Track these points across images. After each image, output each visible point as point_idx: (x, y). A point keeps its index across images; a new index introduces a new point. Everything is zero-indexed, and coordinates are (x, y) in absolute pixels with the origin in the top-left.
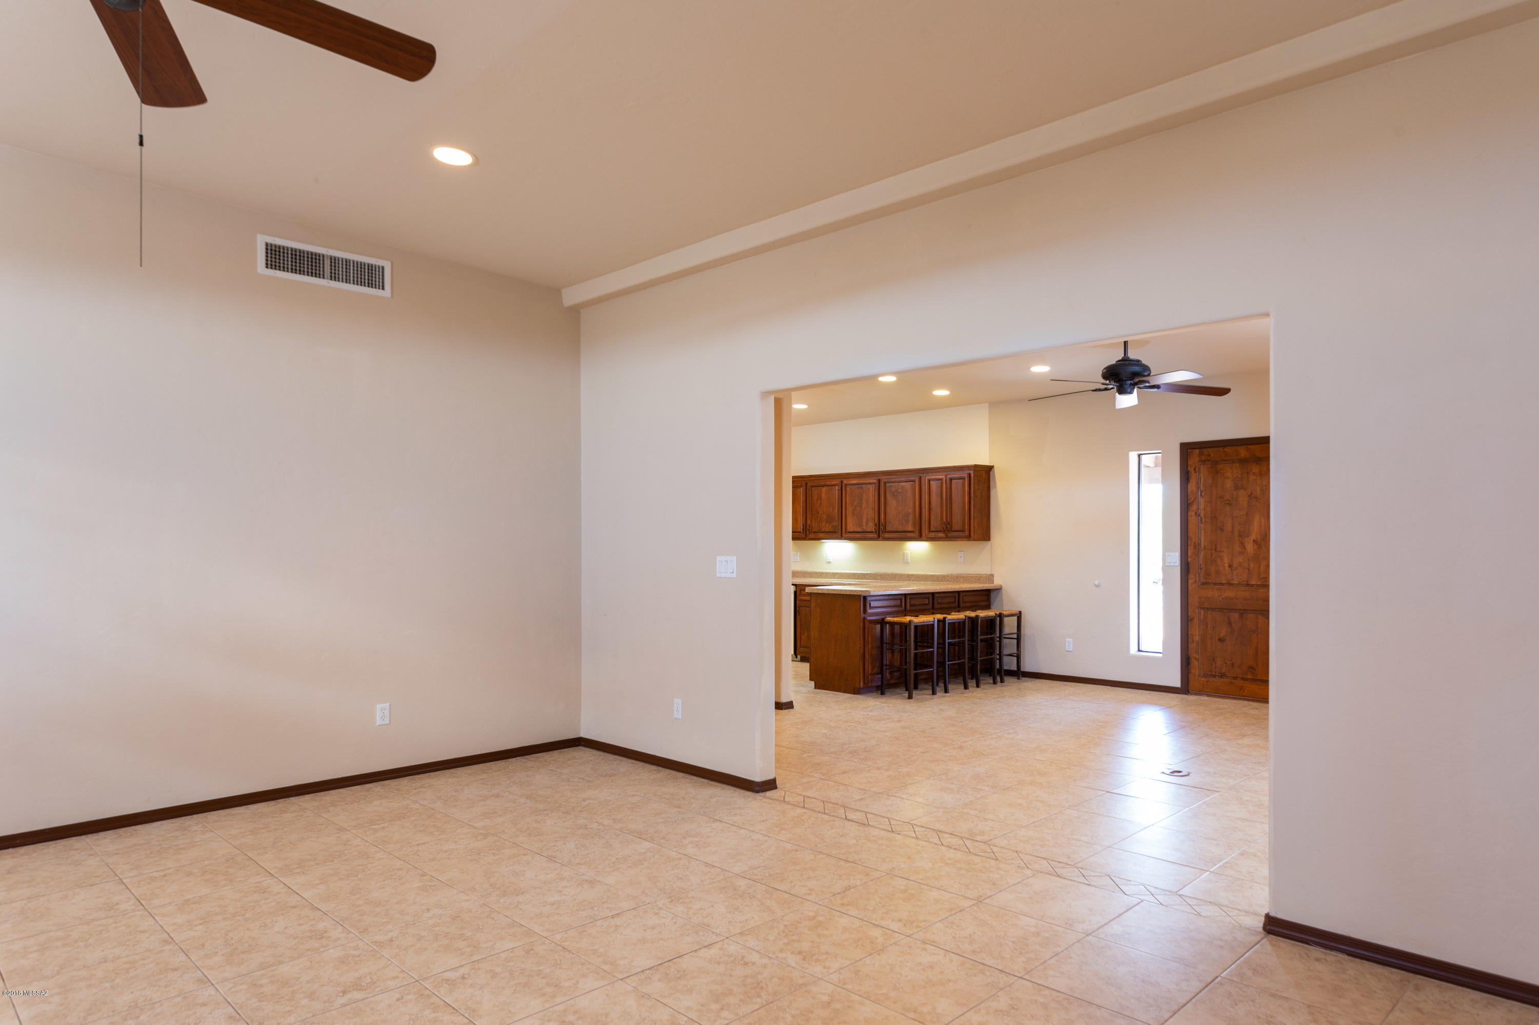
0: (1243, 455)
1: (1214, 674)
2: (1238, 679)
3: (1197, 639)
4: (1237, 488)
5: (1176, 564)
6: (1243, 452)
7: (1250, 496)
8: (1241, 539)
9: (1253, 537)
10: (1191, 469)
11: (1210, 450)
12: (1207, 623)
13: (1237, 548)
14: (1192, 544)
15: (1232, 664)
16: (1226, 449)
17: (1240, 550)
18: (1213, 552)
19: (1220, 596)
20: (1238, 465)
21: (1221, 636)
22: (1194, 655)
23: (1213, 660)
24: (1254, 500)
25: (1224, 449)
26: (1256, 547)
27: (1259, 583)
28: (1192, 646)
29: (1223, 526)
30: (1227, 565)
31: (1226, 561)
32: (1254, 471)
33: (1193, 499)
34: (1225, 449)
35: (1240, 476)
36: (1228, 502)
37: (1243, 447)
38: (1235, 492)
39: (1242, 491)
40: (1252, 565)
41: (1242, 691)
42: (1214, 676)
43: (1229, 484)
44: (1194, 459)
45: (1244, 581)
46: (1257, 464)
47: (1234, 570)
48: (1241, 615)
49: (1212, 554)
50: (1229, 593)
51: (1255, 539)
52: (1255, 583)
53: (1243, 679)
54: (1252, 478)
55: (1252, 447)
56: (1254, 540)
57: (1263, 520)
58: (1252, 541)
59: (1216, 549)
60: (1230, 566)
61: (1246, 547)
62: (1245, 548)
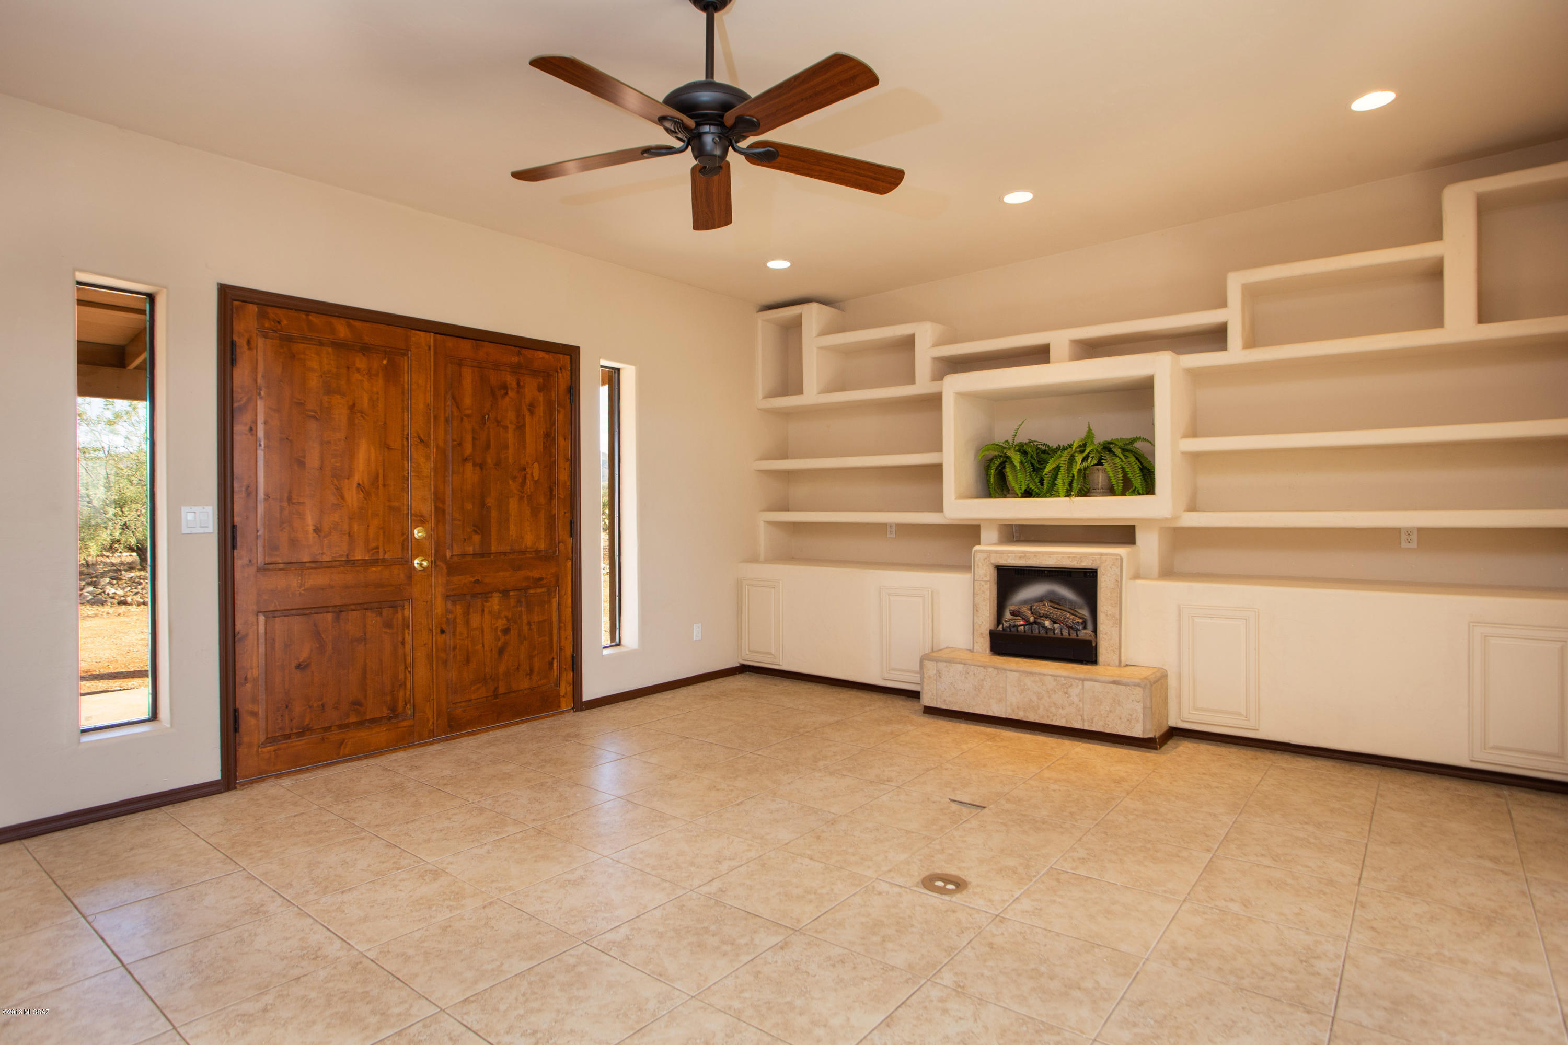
0: (342, 335)
1: (287, 732)
2: (333, 728)
3: (255, 675)
4: (329, 391)
5: (207, 530)
6: (342, 330)
7: (352, 407)
8: (335, 481)
9: (357, 478)
10: (241, 342)
11: (280, 312)
12: (274, 640)
13: (332, 499)
14: (243, 489)
15: (323, 706)
16: (312, 318)
17: (335, 502)
18: (285, 504)
19: (301, 587)
20: (330, 349)
21: (301, 661)
22: (250, 707)
23: (287, 707)
24: (359, 415)
25: (308, 315)
26: (361, 495)
27: (367, 558)
28: (244, 692)
29: (304, 457)
30: (311, 528)
31: (310, 520)
32: (358, 365)
33: (244, 400)
34: (310, 317)
35: (334, 370)
36: (313, 414)
37: (343, 321)
38: (326, 398)
39: (338, 397)
40: (356, 527)
41: (342, 747)
42: (288, 737)
43: (314, 382)
44: (246, 323)
45: (342, 556)
46: (364, 355)
47: (325, 537)
48: (337, 619)
49: (282, 509)
50: (318, 579)
51: (361, 483)
52: (360, 558)
53: (341, 727)
54: (357, 376)
55: (357, 324)
56: (359, 484)
57: (373, 450)
58: (355, 485)
59: (290, 499)
60: (317, 530)
61: (346, 496)
62: (343, 498)
